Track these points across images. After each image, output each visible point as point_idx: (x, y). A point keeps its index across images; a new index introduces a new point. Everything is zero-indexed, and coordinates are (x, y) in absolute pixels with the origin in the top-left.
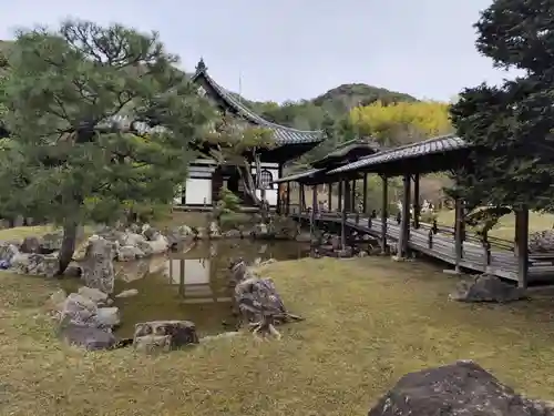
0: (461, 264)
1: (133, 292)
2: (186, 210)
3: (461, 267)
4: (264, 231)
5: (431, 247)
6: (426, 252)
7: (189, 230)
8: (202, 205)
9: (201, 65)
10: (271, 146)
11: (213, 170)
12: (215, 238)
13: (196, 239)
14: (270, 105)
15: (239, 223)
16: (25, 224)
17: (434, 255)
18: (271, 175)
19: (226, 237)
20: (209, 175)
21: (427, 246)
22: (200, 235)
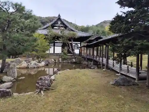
0: (121, 72)
1: (23, 77)
2: (54, 55)
3: (121, 73)
4: (74, 61)
5: (113, 67)
6: (112, 68)
7: (54, 60)
8: (59, 54)
9: (59, 15)
10: (76, 37)
11: (62, 44)
12: (61, 63)
13: (55, 63)
14: (83, 27)
15: (68, 59)
16: (13, 58)
17: (114, 69)
18: (78, 45)
19: (63, 62)
20: (61, 45)
21: (112, 66)
22: (57, 62)
